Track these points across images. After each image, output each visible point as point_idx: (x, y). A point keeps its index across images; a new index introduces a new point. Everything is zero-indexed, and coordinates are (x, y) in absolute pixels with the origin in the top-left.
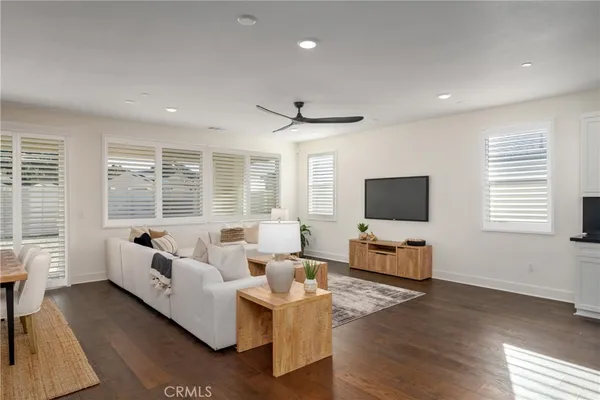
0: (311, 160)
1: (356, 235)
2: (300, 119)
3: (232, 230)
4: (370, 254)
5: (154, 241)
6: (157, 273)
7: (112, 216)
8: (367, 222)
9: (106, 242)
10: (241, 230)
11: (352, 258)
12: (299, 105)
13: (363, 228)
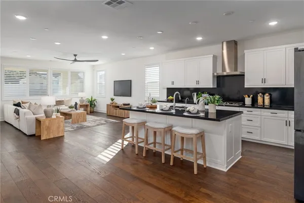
0: (98, 73)
1: (109, 102)
2: (75, 60)
3: (59, 101)
4: (112, 109)
5: (22, 105)
6: (15, 114)
8: (114, 97)
10: (63, 101)
11: (107, 112)
12: (75, 55)
13: (112, 100)
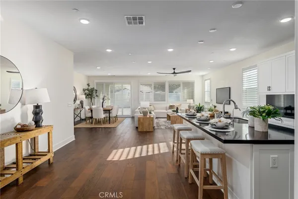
3: (171, 106)
8: (216, 105)
12: (174, 69)
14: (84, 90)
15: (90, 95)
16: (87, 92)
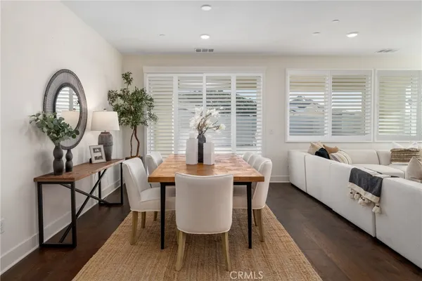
3: (406, 150)
5: (331, 154)
7: (292, 133)
9: (289, 154)
14: (112, 96)
15: (131, 113)
16: (120, 101)
